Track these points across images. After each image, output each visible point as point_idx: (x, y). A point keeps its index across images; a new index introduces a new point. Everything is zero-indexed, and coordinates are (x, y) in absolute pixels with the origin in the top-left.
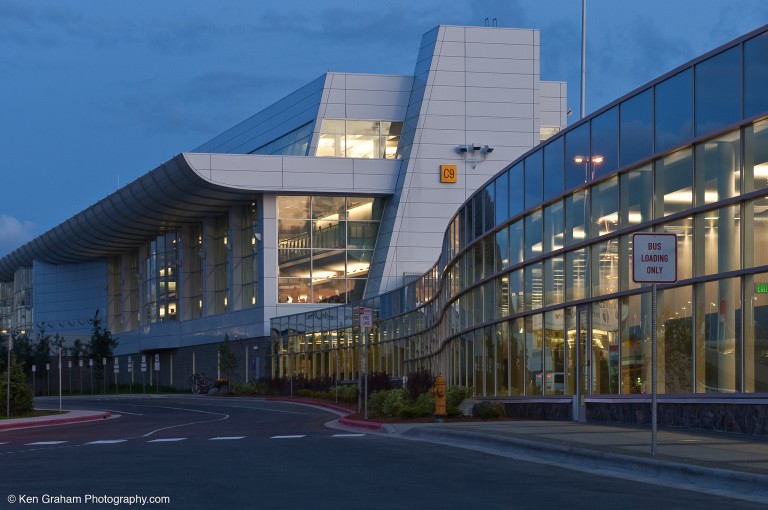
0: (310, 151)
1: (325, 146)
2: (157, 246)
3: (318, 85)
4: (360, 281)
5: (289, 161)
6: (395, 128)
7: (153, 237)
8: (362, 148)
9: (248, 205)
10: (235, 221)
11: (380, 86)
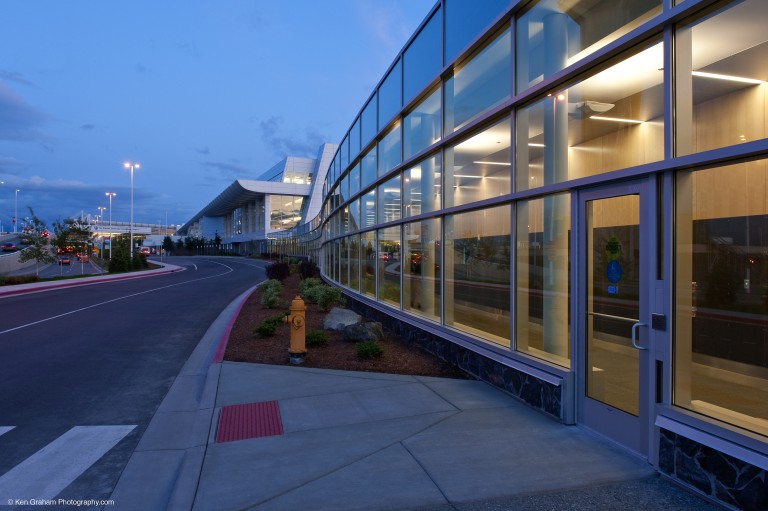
0: (281, 180)
1: (286, 180)
2: (236, 212)
3: (285, 161)
4: (298, 223)
5: (274, 184)
6: (311, 175)
7: (234, 209)
8: (300, 182)
9: (259, 198)
10: (257, 203)
11: (306, 162)
